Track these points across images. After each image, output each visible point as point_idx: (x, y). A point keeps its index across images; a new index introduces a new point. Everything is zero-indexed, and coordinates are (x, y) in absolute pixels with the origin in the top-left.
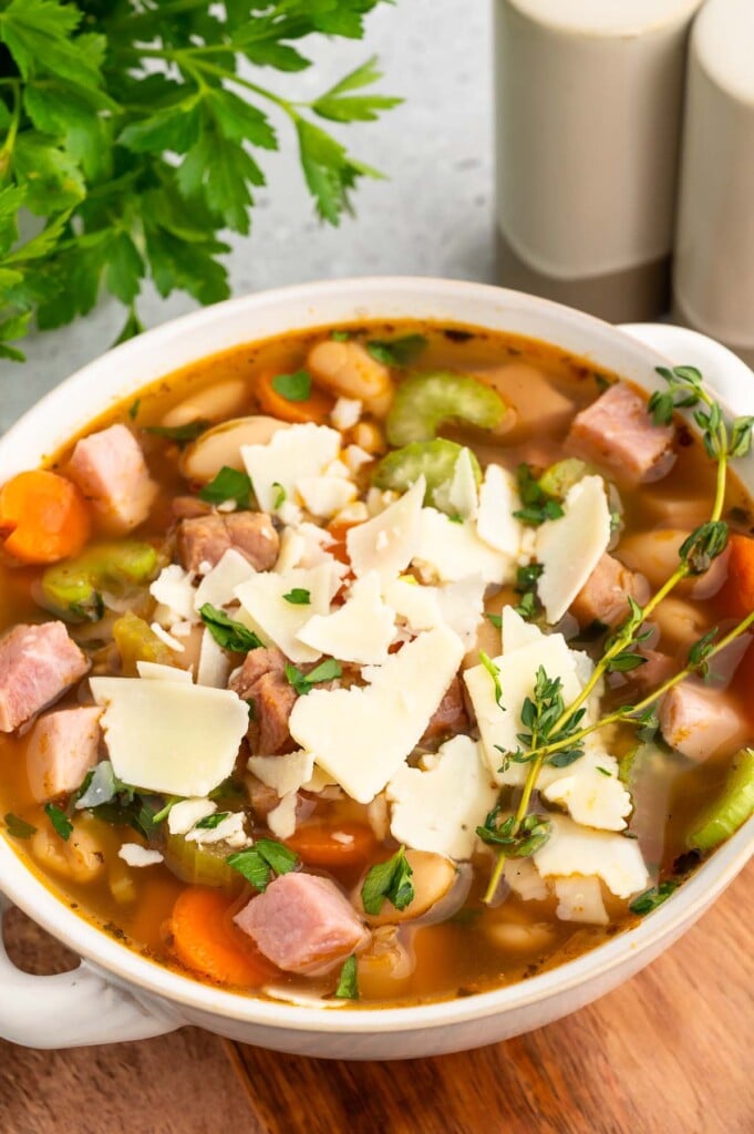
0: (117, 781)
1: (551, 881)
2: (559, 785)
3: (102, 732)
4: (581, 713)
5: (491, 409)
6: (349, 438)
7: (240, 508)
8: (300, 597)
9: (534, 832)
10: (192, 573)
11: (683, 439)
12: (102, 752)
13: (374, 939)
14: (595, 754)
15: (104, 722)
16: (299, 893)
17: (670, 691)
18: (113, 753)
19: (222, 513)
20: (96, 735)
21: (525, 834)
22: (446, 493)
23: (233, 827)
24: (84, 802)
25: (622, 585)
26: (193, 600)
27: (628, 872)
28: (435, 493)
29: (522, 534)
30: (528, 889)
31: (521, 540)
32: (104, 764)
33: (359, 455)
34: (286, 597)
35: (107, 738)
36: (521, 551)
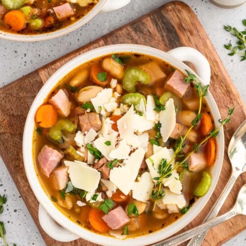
0: (73, 187)
1: (166, 205)
2: (167, 182)
3: (68, 174)
4: (171, 165)
5: (147, 79)
6: (115, 90)
7: (91, 111)
8: (108, 143)
9: (162, 195)
10: (83, 134)
11: (192, 85)
12: (69, 180)
13: (131, 221)
14: (174, 174)
15: (69, 172)
16: (115, 216)
17: (190, 156)
18: (71, 180)
19: (87, 113)
20: (67, 175)
21: (160, 195)
22: (139, 107)
23: (100, 198)
24: (67, 191)
25: (179, 129)
26: (84, 140)
27: (182, 203)
28: (136, 107)
29: (156, 115)
30: (162, 207)
31: (156, 116)
32: (70, 182)
33: (117, 95)
34: (105, 143)
35: (70, 176)
36: (156, 120)
